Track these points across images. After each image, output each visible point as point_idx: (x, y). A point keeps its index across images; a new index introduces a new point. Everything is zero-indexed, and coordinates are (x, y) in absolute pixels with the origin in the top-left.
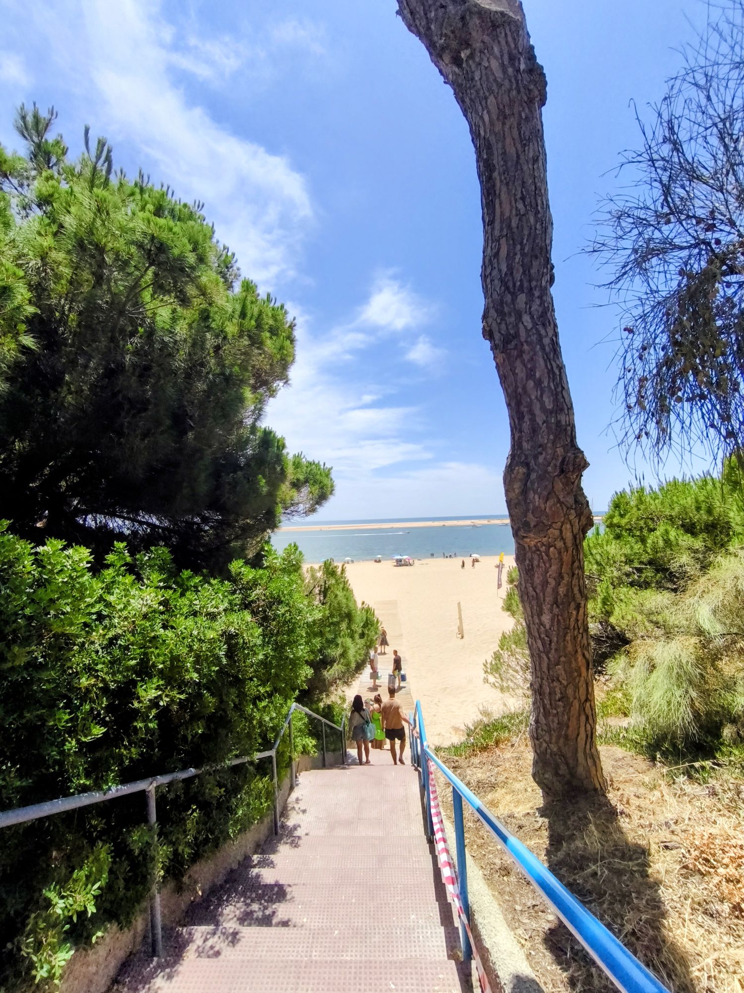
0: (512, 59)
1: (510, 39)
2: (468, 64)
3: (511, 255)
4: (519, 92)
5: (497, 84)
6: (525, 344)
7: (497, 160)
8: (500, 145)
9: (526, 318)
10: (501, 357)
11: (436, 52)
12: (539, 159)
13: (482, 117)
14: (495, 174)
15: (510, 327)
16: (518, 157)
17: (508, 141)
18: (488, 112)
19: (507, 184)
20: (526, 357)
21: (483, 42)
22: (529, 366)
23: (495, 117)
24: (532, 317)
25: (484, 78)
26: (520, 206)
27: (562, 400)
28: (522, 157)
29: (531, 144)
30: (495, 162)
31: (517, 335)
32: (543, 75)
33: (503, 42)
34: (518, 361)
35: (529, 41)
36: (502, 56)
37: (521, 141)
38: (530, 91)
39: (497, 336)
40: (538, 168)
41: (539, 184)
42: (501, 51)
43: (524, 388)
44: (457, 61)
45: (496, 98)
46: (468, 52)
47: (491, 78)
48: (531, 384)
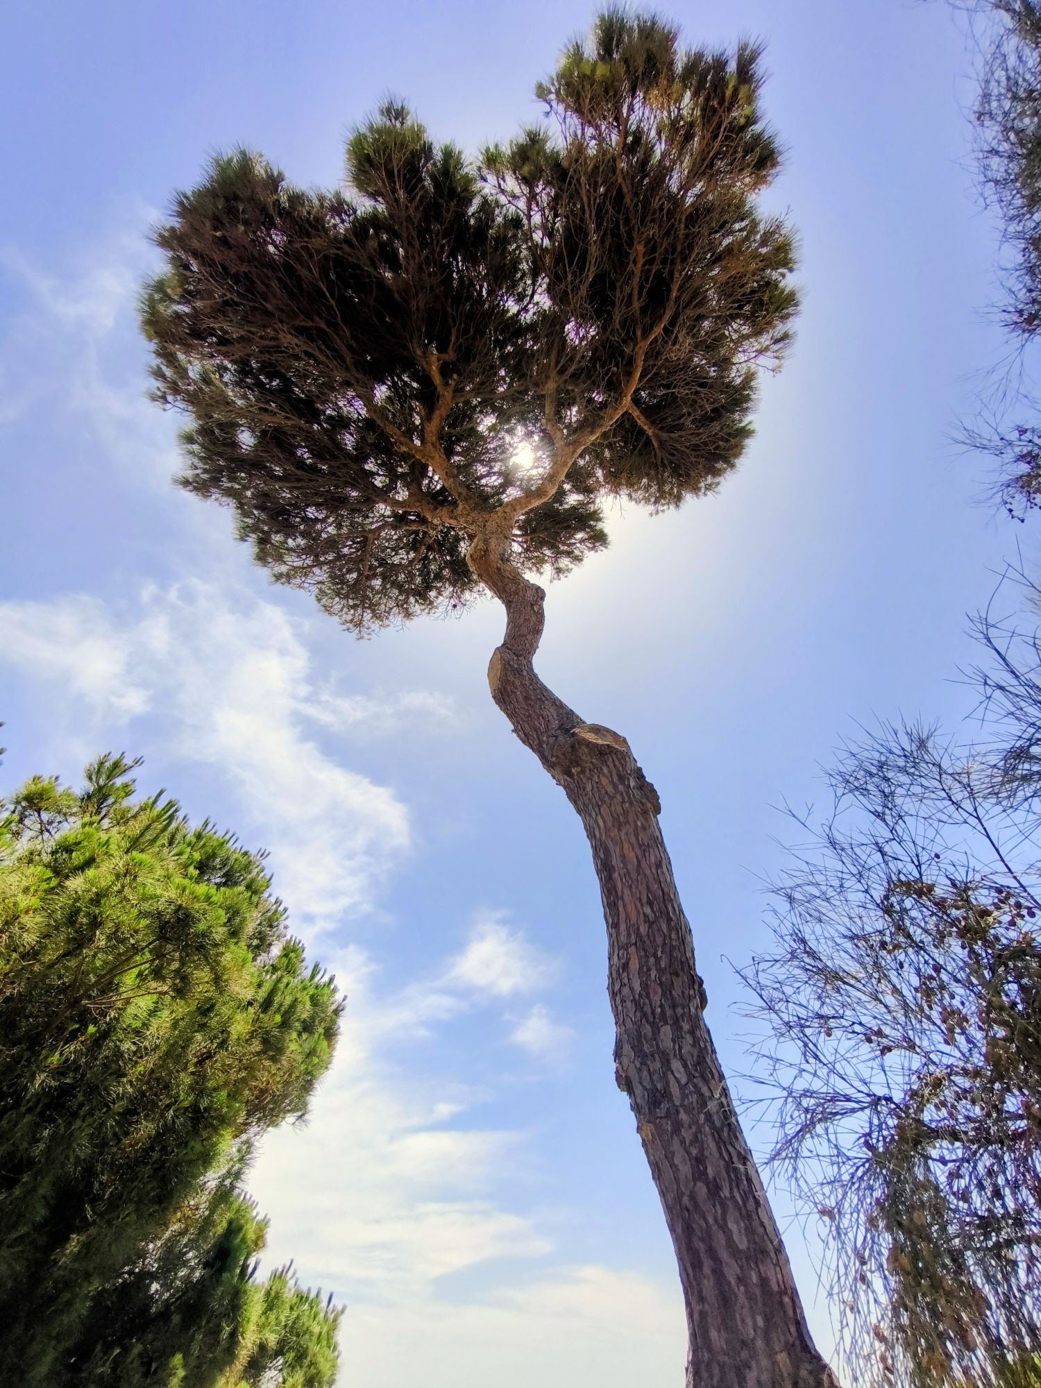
0: (622, 779)
1: (617, 763)
2: (579, 777)
3: (645, 969)
4: (631, 804)
5: (609, 796)
6: (682, 1111)
7: (615, 861)
8: (618, 849)
9: (676, 1065)
10: (649, 1128)
11: (548, 764)
12: (662, 864)
13: (596, 821)
14: (616, 875)
15: (655, 1077)
16: (639, 862)
17: (626, 845)
18: (602, 817)
19: (630, 887)
20: (687, 1134)
21: (592, 763)
22: (694, 1152)
23: (610, 824)
24: (685, 1066)
25: (595, 789)
26: (648, 910)
27: (760, 1230)
28: (643, 863)
29: (651, 850)
30: (614, 863)
31: (666, 1094)
32: (653, 791)
33: (611, 765)
34: (676, 1140)
35: (635, 765)
36: (611, 776)
37: (640, 846)
38: (643, 804)
39: (638, 1090)
40: (663, 873)
41: (666, 889)
42: (610, 772)
43: (692, 1197)
44: (568, 773)
45: (609, 808)
46: (579, 769)
47: (603, 792)
48: (702, 1190)
